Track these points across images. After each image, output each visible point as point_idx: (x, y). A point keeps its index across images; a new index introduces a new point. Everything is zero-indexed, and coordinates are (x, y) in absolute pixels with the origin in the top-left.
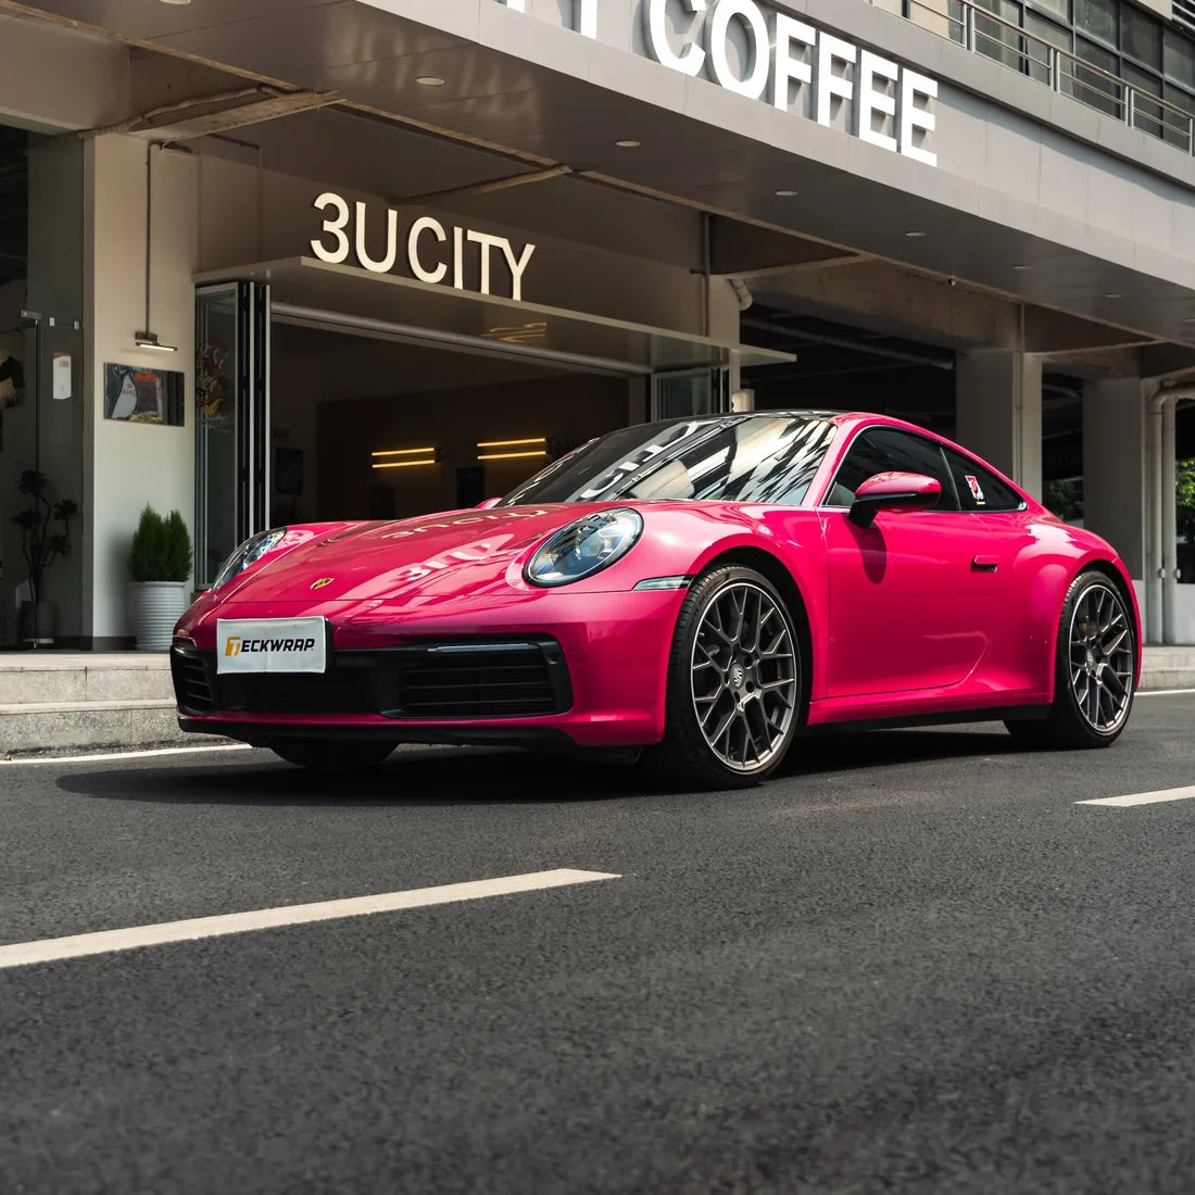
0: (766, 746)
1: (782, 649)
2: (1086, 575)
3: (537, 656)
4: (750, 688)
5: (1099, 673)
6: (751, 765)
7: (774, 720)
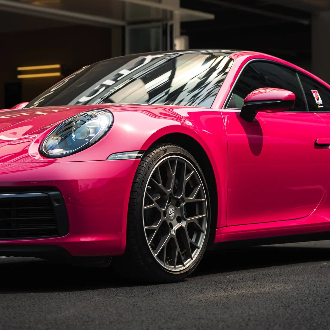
0: (189, 256)
1: (199, 196)
3: (47, 201)
4: (179, 220)
6: (180, 268)
7: (194, 240)
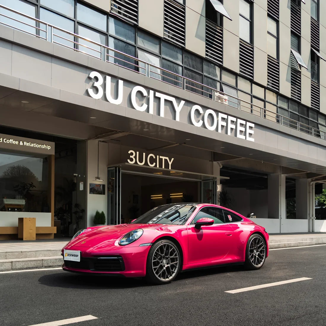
0: (171, 275)
1: (176, 255)
2: (254, 235)
4: (167, 264)
5: (257, 254)
6: (167, 280)
7: (173, 270)
